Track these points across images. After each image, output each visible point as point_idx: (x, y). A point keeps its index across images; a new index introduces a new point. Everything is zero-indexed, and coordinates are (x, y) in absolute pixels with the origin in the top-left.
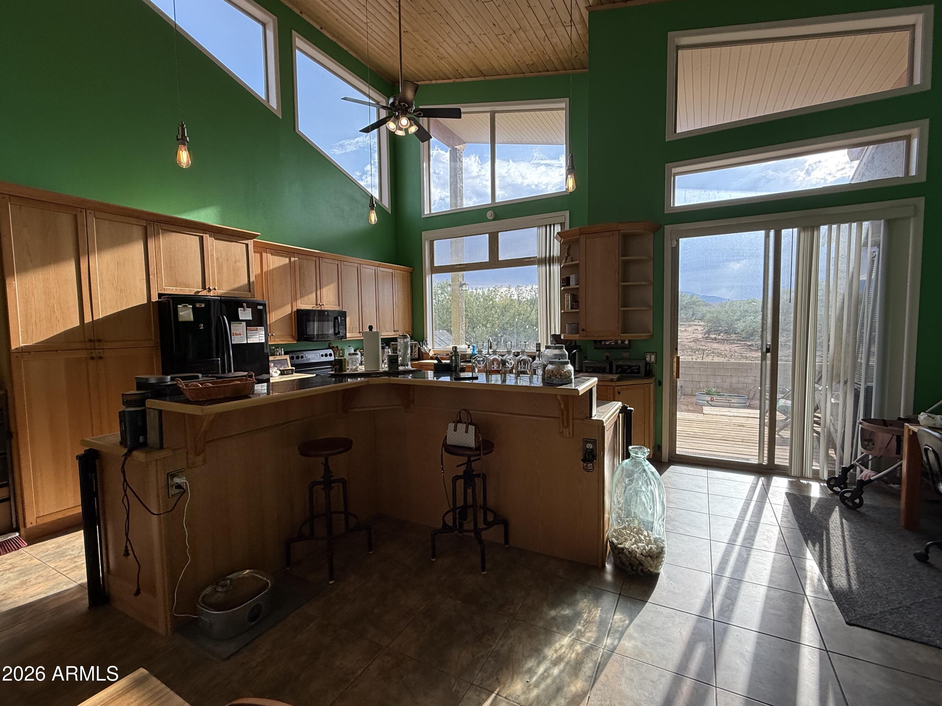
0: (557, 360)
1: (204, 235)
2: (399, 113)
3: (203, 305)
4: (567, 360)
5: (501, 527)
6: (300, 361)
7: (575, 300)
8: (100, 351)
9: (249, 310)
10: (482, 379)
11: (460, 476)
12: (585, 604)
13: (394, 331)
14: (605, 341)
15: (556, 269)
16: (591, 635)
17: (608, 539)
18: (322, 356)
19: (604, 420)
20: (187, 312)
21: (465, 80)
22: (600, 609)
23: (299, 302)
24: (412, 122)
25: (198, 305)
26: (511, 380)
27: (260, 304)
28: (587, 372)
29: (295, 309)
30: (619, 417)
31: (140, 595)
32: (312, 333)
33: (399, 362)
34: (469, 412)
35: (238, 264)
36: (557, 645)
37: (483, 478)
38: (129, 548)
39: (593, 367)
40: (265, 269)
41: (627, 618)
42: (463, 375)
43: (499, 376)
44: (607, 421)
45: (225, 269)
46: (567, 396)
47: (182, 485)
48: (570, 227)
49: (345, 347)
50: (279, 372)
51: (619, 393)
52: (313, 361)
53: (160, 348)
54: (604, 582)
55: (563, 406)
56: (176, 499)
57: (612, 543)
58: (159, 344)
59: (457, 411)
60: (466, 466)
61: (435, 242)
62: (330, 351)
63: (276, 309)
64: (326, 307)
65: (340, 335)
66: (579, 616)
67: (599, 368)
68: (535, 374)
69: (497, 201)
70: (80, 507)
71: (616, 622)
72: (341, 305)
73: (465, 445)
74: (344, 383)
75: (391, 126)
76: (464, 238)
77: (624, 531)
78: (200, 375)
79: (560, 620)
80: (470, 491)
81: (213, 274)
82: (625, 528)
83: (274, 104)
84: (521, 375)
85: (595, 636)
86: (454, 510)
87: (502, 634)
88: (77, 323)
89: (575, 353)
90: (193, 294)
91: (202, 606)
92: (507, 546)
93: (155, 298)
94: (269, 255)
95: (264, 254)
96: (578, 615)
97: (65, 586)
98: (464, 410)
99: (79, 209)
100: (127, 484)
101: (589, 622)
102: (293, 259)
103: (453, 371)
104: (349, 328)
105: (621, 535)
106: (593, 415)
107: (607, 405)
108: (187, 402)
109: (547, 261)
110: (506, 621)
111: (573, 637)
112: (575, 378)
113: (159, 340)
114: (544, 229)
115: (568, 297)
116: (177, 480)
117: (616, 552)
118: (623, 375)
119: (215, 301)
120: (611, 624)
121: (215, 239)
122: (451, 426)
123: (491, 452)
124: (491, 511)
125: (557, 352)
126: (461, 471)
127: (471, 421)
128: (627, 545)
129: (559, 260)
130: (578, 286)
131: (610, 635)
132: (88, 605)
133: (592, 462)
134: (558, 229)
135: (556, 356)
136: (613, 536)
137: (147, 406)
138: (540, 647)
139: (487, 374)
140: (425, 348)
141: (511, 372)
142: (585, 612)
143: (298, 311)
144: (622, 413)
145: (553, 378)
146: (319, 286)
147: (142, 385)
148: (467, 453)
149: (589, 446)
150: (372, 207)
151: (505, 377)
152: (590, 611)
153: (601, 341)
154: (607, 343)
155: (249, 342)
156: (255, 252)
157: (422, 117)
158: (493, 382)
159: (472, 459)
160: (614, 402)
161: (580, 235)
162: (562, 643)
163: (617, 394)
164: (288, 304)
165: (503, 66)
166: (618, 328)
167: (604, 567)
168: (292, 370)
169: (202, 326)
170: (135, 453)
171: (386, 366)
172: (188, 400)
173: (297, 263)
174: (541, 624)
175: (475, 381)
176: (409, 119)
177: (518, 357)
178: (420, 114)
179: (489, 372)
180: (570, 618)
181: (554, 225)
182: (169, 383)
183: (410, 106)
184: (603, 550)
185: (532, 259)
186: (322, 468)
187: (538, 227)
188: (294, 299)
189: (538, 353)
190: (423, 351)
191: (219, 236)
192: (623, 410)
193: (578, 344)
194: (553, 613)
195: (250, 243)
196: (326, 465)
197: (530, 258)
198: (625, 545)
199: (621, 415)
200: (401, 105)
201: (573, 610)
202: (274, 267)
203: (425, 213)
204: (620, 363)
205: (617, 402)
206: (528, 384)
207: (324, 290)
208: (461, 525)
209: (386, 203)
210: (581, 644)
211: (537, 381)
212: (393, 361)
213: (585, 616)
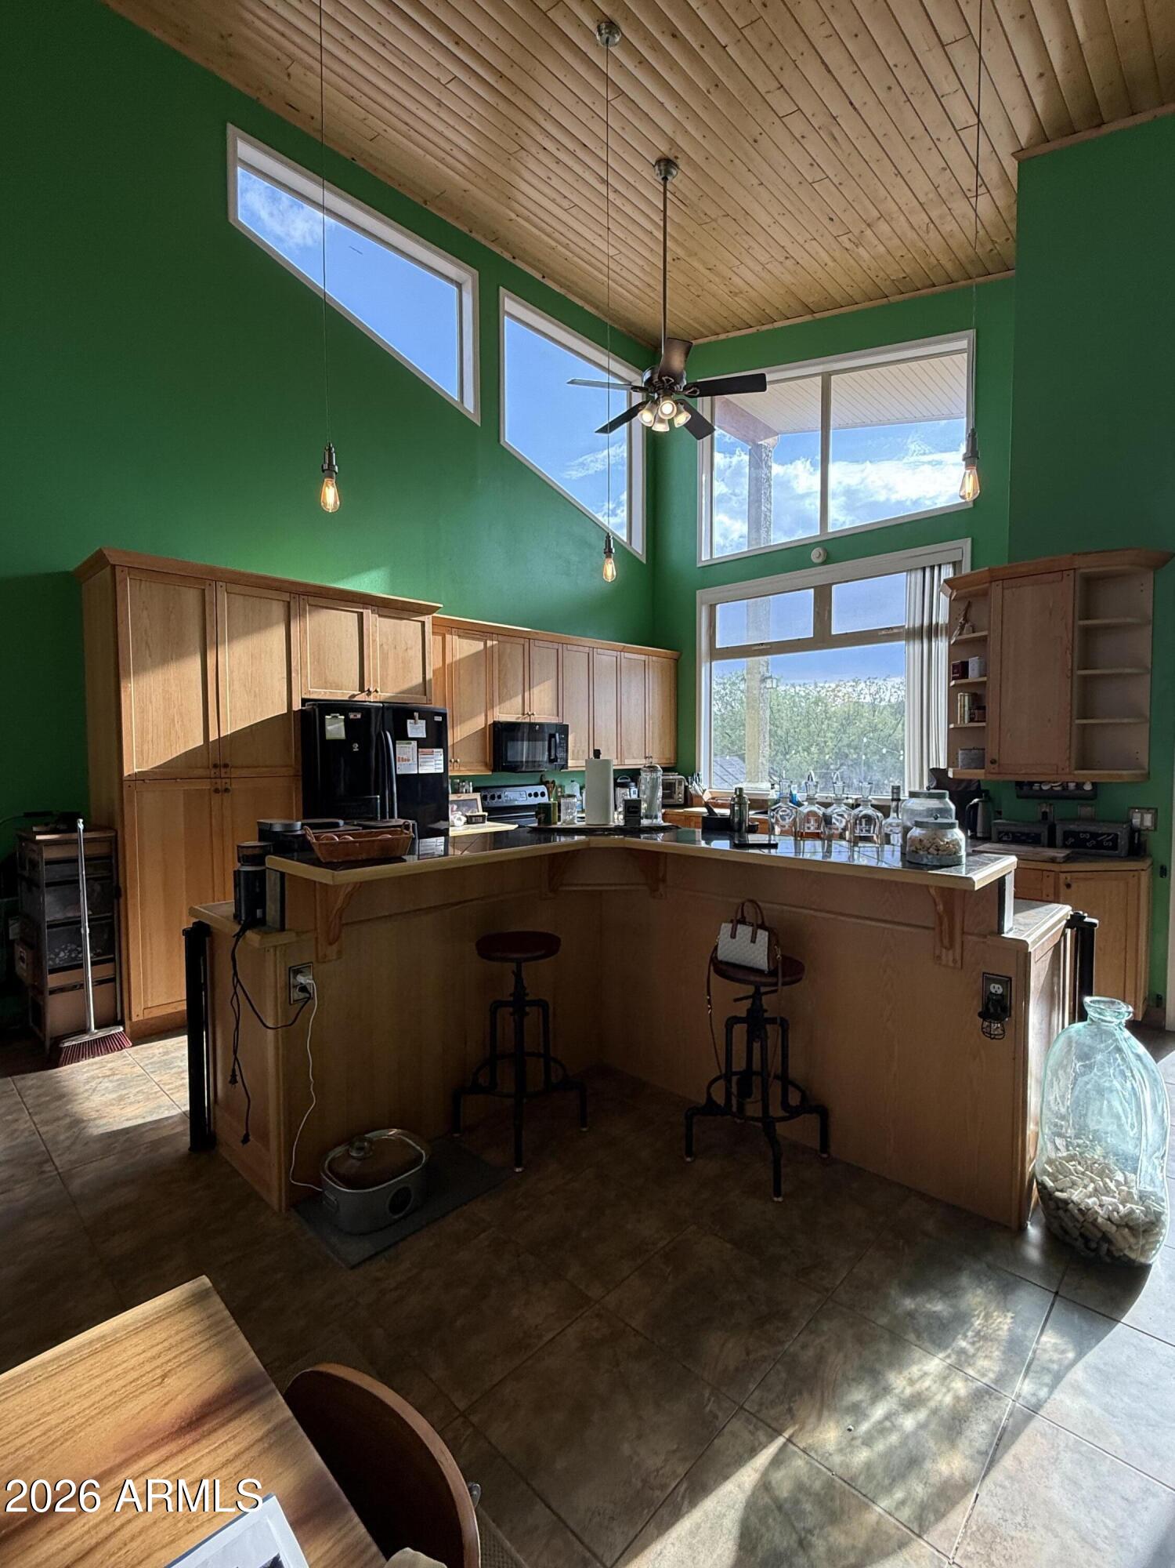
0: (931, 820)
1: (365, 611)
2: (659, 394)
3: (359, 716)
4: (953, 820)
5: (812, 1121)
6: (496, 803)
7: (978, 705)
8: (228, 781)
9: (422, 723)
10: (786, 848)
11: (741, 1018)
12: (978, 1299)
13: (646, 758)
14: (1041, 783)
15: (941, 647)
16: (987, 1365)
17: (1033, 1176)
18: (530, 795)
19: (1029, 941)
20: (337, 725)
21: (777, 325)
22: (1010, 1314)
23: (497, 709)
24: (682, 407)
25: (352, 716)
26: (840, 853)
27: (439, 714)
28: (1000, 841)
29: (490, 721)
30: (1064, 934)
31: (249, 1143)
32: (519, 760)
33: (643, 811)
34: (758, 906)
35: (411, 653)
36: (915, 1370)
37: (782, 1025)
38: (238, 1073)
39: (1013, 833)
40: (448, 661)
41: (1070, 1347)
42: (752, 838)
43: (818, 843)
44: (1035, 942)
45: (391, 661)
46: (951, 890)
47: (308, 987)
48: (972, 569)
49: (566, 783)
50: (464, 819)
51: (1069, 886)
52: (516, 803)
53: (300, 778)
54: (1022, 1261)
55: (941, 907)
56: (298, 1006)
57: (1042, 1187)
58: (300, 773)
59: (740, 901)
60: (750, 1001)
61: (718, 607)
62: (542, 788)
63: (463, 720)
64: (538, 718)
65: (558, 762)
66: (965, 1323)
67: (1028, 835)
68: (888, 842)
69: (830, 530)
70: (185, 1002)
71: (1045, 1350)
72: (560, 714)
73: (751, 965)
74: (552, 844)
75: (646, 417)
76: (771, 597)
77: (1070, 1166)
78: (341, 822)
79: (923, 1321)
80: (757, 1046)
81: (375, 669)
82: (1071, 1158)
83: (470, 405)
84: (860, 845)
85: (996, 1369)
86: (727, 1076)
87: (804, 1324)
88: (200, 742)
89: (976, 805)
90: (347, 698)
91: (326, 1175)
92: (825, 1156)
93: (297, 706)
94: (455, 638)
95: (448, 637)
96: (961, 1319)
97: (166, 1112)
98: (752, 901)
99: (208, 582)
100: (238, 981)
101: (985, 1338)
102: (489, 643)
103: (735, 831)
104: (573, 751)
105: (1067, 1173)
106: (1006, 930)
107: (1040, 909)
108: (317, 863)
109: (927, 632)
110: (813, 1300)
111: (949, 1361)
112: (968, 855)
113: (300, 768)
114: (920, 574)
115: (964, 700)
116: (301, 979)
117: (1052, 1204)
118: (1077, 850)
119: (377, 708)
120: (1034, 1352)
121: (380, 616)
122: (726, 928)
123: (799, 980)
124: (797, 1087)
125: (934, 804)
126: (742, 1009)
127: (763, 922)
128: (1076, 1195)
129: (949, 630)
130: (985, 679)
131: (1031, 1374)
132: (189, 1145)
133: (1000, 1019)
134: (948, 572)
135: (930, 812)
136: (1045, 1172)
137: (267, 865)
138: (878, 1366)
139: (796, 840)
140: (697, 787)
141: (842, 837)
142: (978, 1316)
143: (495, 724)
144: (1072, 928)
145: (921, 853)
146: (528, 684)
147: (265, 833)
148: (752, 978)
149: (997, 989)
150: (608, 552)
151: (830, 846)
152: (987, 1316)
153: (1031, 784)
154: (1045, 788)
155: (420, 772)
156: (434, 633)
157: (699, 396)
158: (807, 856)
159: (763, 989)
160: (1056, 905)
161: (991, 582)
162: (926, 1368)
163: (1063, 888)
164: (481, 713)
165: (848, 289)
166: (1069, 758)
167: (1022, 1230)
168: (483, 816)
169: (356, 747)
170: (249, 933)
171: (621, 817)
172: (318, 859)
173: (496, 650)
174: (884, 1320)
175: (773, 851)
176: (676, 402)
177: (856, 811)
178: (695, 392)
179: (800, 836)
180: (945, 1321)
181: (940, 566)
182: (299, 833)
183: (678, 380)
184: (1021, 1196)
185: (895, 631)
186: (512, 980)
187: (907, 571)
188: (490, 705)
189: (894, 804)
190: (693, 792)
191: (385, 611)
192: (1074, 922)
193: (983, 788)
194: (909, 1304)
195: (428, 619)
196: (518, 975)
197: (891, 628)
198: (1072, 1194)
199: (1069, 931)
200: (662, 381)
201: (952, 1306)
202: (462, 656)
203: (703, 559)
204: (1072, 827)
205: (1061, 906)
206: (873, 863)
207: (536, 690)
208: (741, 1107)
209: (638, 547)
210: (966, 1380)
211: (892, 858)
212: (632, 809)
213: (977, 1323)
